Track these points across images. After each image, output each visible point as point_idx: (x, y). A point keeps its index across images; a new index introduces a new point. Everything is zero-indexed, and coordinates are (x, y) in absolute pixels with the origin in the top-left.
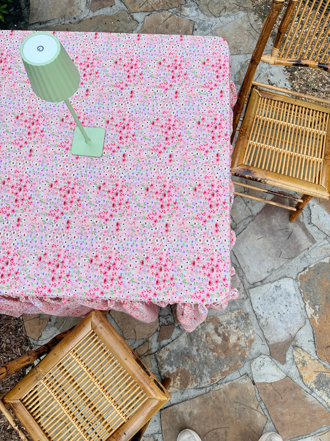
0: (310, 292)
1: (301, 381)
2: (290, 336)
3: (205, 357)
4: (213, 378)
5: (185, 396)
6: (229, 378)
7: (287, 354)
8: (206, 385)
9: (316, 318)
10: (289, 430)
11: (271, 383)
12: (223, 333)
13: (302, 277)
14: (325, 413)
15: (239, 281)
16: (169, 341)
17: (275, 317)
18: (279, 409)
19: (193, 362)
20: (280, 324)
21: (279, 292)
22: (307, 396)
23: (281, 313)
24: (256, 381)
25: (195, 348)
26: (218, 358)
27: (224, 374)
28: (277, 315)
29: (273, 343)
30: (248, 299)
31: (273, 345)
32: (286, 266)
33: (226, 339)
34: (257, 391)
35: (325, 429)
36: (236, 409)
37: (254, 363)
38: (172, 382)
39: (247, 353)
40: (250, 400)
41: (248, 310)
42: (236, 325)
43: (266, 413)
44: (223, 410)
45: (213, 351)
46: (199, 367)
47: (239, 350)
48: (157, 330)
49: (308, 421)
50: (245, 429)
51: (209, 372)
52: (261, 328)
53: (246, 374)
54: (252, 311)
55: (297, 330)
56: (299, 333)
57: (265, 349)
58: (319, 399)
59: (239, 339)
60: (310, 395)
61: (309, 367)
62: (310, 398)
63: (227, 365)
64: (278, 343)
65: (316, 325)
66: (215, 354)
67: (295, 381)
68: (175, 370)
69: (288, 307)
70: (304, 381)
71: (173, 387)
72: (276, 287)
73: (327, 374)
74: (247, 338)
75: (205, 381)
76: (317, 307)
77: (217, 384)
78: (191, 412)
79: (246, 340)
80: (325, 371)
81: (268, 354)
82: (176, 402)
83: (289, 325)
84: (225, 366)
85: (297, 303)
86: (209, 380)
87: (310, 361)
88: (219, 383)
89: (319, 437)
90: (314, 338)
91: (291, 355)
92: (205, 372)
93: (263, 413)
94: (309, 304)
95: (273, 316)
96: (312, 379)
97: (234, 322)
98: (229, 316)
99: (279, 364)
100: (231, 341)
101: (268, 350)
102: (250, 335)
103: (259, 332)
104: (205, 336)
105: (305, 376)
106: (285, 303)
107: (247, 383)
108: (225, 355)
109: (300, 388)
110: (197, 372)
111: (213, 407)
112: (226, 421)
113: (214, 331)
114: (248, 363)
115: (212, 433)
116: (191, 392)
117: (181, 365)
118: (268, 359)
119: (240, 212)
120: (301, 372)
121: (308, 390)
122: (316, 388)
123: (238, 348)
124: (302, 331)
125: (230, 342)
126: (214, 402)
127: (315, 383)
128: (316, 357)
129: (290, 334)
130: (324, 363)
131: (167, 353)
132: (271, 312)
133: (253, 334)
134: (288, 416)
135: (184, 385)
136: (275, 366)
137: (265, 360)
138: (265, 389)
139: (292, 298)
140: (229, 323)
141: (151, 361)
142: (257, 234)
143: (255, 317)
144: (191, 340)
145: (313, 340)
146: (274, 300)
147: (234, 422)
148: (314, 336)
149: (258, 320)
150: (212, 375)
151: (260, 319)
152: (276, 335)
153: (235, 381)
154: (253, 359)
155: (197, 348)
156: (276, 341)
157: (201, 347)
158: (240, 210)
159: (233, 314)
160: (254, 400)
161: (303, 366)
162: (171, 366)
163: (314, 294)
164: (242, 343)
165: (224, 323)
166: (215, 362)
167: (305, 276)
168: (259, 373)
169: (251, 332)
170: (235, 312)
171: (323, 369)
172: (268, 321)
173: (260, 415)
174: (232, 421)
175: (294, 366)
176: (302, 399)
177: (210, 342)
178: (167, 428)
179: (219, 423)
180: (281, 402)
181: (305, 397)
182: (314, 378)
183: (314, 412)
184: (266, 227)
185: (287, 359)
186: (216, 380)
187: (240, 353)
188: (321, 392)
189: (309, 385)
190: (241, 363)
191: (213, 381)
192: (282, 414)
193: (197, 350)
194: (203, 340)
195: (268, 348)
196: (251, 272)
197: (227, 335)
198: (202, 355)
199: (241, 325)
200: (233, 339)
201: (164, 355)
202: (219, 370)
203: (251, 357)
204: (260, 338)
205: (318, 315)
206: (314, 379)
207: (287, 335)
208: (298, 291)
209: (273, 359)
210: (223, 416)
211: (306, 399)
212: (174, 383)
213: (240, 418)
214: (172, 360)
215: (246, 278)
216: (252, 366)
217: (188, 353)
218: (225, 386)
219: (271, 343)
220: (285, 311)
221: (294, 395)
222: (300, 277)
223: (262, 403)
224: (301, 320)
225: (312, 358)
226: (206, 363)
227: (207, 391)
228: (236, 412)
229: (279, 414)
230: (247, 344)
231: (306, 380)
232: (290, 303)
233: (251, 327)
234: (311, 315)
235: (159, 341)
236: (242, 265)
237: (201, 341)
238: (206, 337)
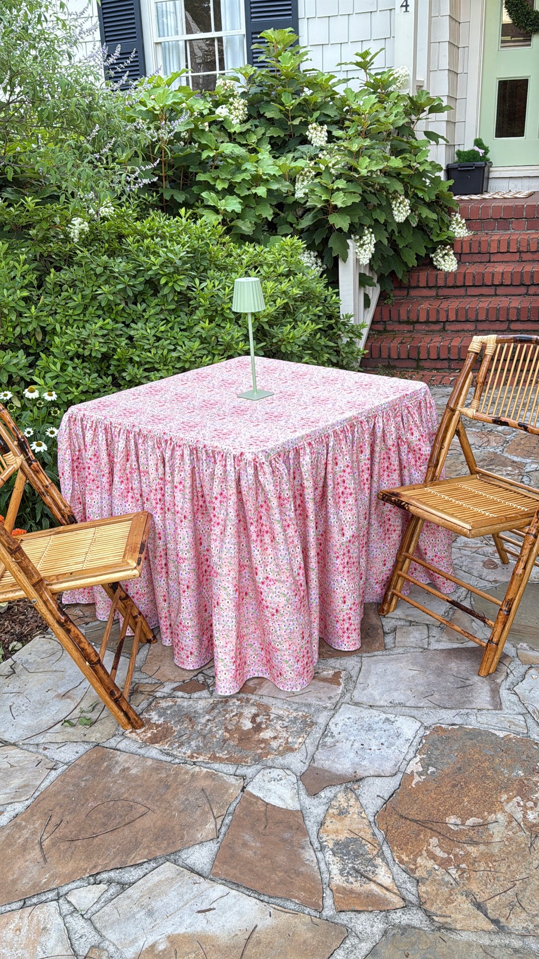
0: (437, 749)
1: (315, 829)
2: (354, 774)
3: (211, 731)
4: (195, 755)
5: (142, 751)
6: (216, 766)
7: (328, 789)
8: (178, 754)
9: (417, 779)
10: (235, 868)
11: (268, 804)
12: (261, 723)
13: (437, 729)
14: (313, 887)
15: (340, 691)
16: (186, 695)
17: (352, 745)
18: (247, 837)
19: (190, 726)
20: (352, 755)
21: (387, 726)
22: (307, 849)
23: (365, 746)
24: (249, 789)
25: (207, 717)
26: (225, 741)
27: (214, 758)
28: (357, 745)
29: (320, 766)
30: (333, 712)
31: (316, 768)
32: (426, 710)
33: (258, 728)
34: (238, 799)
35: (293, 907)
36: (186, 800)
37: (268, 770)
38: (143, 730)
39: (269, 757)
40: (218, 803)
41: (322, 719)
42: (286, 724)
43: (223, 830)
44: (170, 791)
45: (227, 730)
46: (191, 735)
47: (262, 749)
48: (184, 681)
49: (277, 879)
50: (173, 828)
51: (198, 747)
52: (318, 746)
53: (244, 777)
54: (324, 723)
55: (372, 774)
56: (371, 780)
57: (301, 768)
58: (323, 865)
59: (275, 738)
60: (312, 851)
61: (347, 821)
62: (308, 854)
63: (229, 753)
64: (326, 771)
65: (410, 785)
66: (227, 735)
67: (307, 822)
68: (160, 722)
69: (384, 747)
70: (321, 830)
71: (137, 734)
72: (387, 719)
73: (369, 845)
74: (287, 743)
75: (184, 750)
76: (431, 769)
77: (194, 763)
78: (128, 768)
79: (283, 744)
80: (370, 840)
81: (299, 774)
82: (121, 749)
83: (364, 763)
84: (226, 752)
85: (403, 750)
86: (189, 753)
87: (356, 816)
88: (197, 764)
89: (272, 910)
90: (390, 797)
91: (333, 795)
92: (193, 743)
93: (218, 828)
94: (421, 759)
95: (349, 744)
96: (337, 836)
97: (287, 720)
98: (287, 713)
99: (303, 792)
100: (261, 734)
101: (303, 771)
102: (295, 743)
103: (311, 749)
104: (234, 714)
105: (330, 825)
106: (383, 741)
107: (233, 785)
108: (237, 742)
109: (306, 833)
110: (184, 738)
111: (161, 780)
112: (158, 803)
113: (250, 716)
114: (259, 767)
115: (126, 803)
116: (154, 752)
117: (172, 722)
118: (293, 779)
119: (412, 639)
120: (328, 818)
121: (316, 845)
122: (332, 850)
123: (263, 746)
124: (378, 781)
125: (259, 735)
126: (167, 776)
127: (337, 843)
128: (372, 819)
129: (355, 772)
130: (376, 831)
131: (171, 703)
132: (352, 738)
133: (300, 743)
134: (250, 852)
135: (154, 740)
136: (295, 791)
137: (287, 777)
138: (252, 804)
139: (401, 741)
140: (280, 718)
141: (143, 700)
142: (413, 664)
143: (321, 732)
144: (213, 709)
145: (387, 799)
146: (370, 729)
147: (168, 811)
148: (392, 795)
149: (324, 735)
150: (198, 751)
151: (327, 736)
152: (333, 761)
153: (220, 774)
154: (271, 767)
155: (211, 718)
156: (326, 767)
157: (216, 720)
158: (415, 637)
159: (295, 714)
160: (222, 807)
161: (339, 814)
162: (160, 716)
163: (442, 755)
164: (274, 744)
165: (272, 716)
166: (216, 742)
167: (445, 730)
168: (263, 785)
169: (300, 740)
170: (300, 714)
171: (369, 837)
172: (337, 744)
173: (213, 826)
174: (166, 809)
175: (324, 808)
176: (295, 848)
177: (234, 722)
178: (82, 765)
179: (147, 800)
180: (258, 832)
181: (303, 848)
182: (342, 837)
183: (298, 874)
184: (433, 665)
185: (322, 794)
186: (197, 758)
187: (260, 751)
188: (336, 859)
189: (324, 839)
190: (249, 761)
191: (192, 757)
192: (245, 845)
193: (209, 720)
194: (227, 716)
195: (305, 768)
196: (366, 692)
197: (264, 726)
198: (209, 727)
199: (294, 727)
200: (266, 734)
201: (164, 704)
202: (214, 751)
203: (270, 763)
204: (305, 754)
205: (423, 777)
206: (339, 838)
207: (350, 770)
208: (417, 740)
209: (300, 782)
210: (161, 795)
211: (303, 851)
212: (144, 732)
213: (180, 812)
214: (169, 712)
215: (351, 694)
216: (262, 772)
217: (195, 717)
218: (201, 771)
219: (315, 765)
220: (373, 748)
221: (287, 835)
222: (437, 727)
223: (230, 817)
224: (389, 769)
225: (363, 815)
226: (204, 737)
227: (173, 762)
228: (183, 803)
229: (241, 842)
230: (281, 748)
231: (326, 831)
232: (392, 744)
233: (305, 736)
234: (412, 772)
235: (174, 689)
236: (360, 680)
237: (224, 716)
238: (234, 716)
